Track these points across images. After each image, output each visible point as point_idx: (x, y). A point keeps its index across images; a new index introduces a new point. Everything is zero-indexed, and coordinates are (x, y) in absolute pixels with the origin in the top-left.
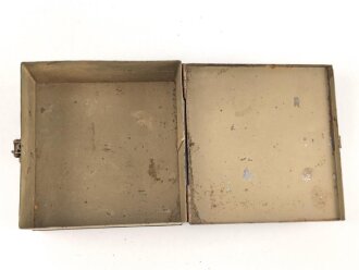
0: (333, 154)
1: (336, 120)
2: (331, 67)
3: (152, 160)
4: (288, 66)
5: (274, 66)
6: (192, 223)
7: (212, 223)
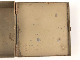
0: (68, 33)
1: (69, 21)
2: (68, 3)
3: (10, 34)
4: (54, 3)
5: (49, 3)
6: (18, 57)
7: (25, 57)
